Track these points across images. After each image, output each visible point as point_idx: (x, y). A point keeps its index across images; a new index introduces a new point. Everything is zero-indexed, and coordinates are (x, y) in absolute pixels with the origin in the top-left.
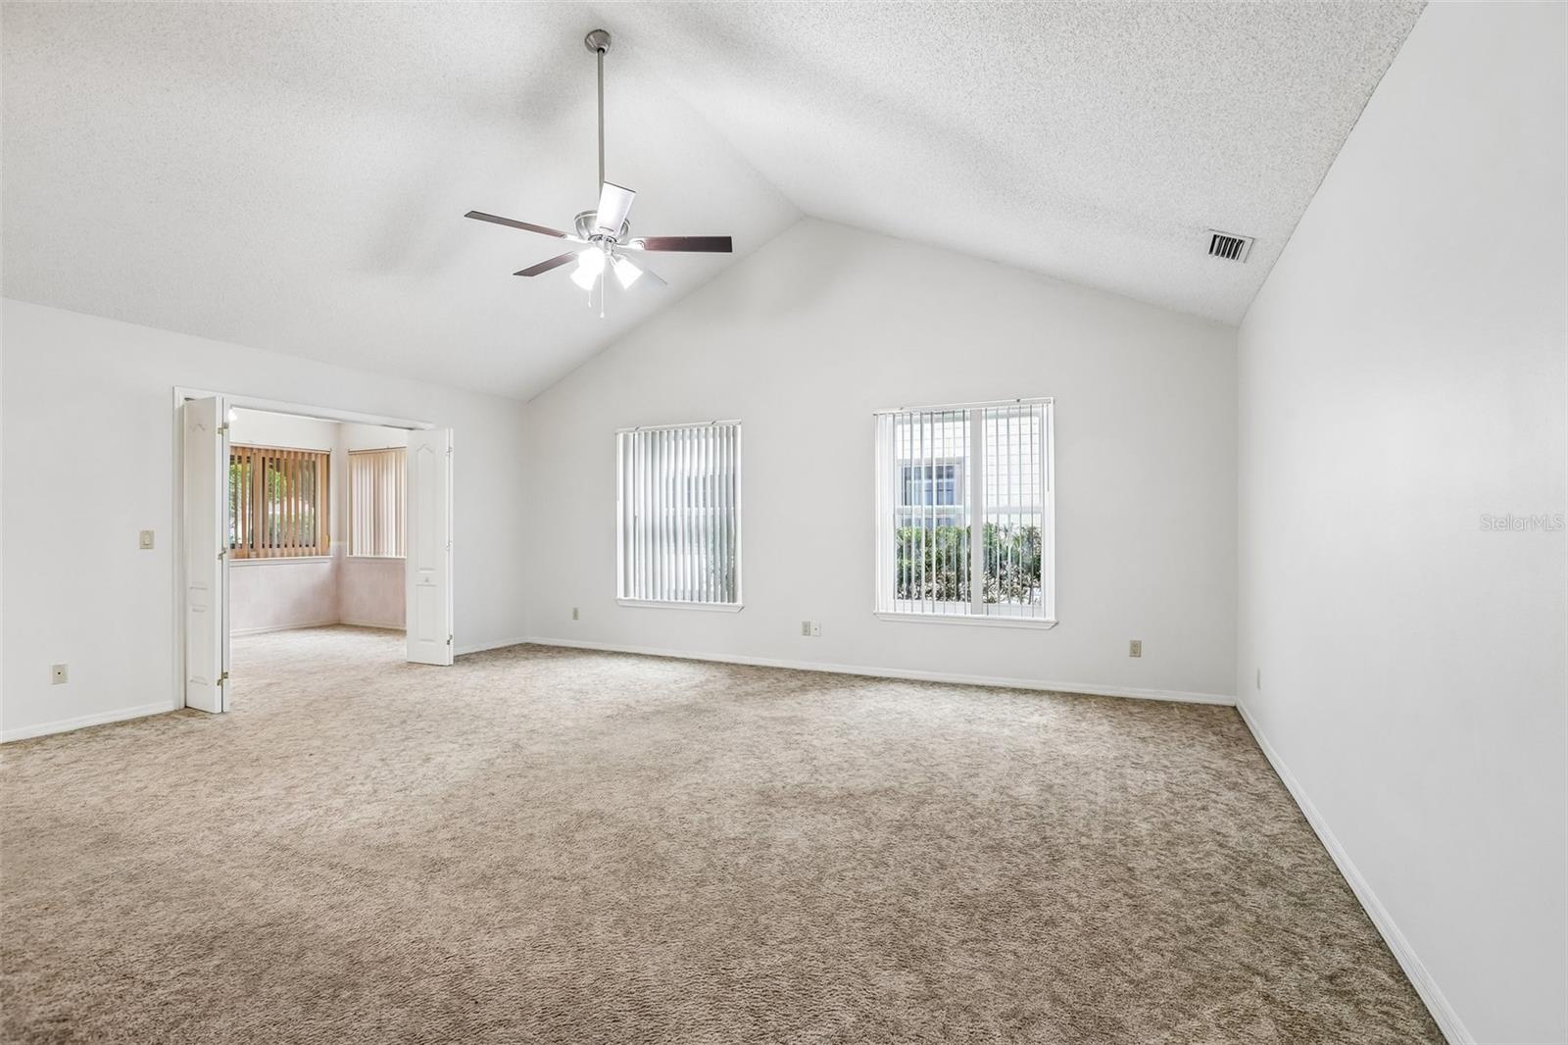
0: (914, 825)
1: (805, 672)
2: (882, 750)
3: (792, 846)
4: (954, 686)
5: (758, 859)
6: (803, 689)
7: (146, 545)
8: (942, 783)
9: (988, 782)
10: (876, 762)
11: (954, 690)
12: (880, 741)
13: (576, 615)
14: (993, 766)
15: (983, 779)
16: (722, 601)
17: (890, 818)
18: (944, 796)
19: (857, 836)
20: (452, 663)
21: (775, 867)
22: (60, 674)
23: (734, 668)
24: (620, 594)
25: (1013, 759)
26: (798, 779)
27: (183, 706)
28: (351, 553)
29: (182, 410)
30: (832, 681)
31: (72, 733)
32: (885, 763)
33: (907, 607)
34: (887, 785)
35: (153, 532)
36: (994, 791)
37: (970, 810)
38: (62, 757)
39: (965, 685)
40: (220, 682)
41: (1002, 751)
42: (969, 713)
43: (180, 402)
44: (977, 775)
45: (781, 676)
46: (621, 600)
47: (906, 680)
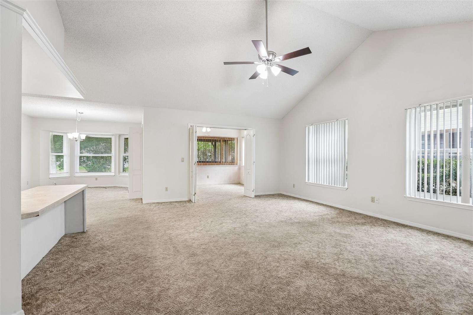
0: (362, 301)
1: (370, 217)
2: (378, 259)
3: (297, 289)
4: (448, 237)
5: (280, 289)
6: (364, 224)
7: (183, 161)
8: (397, 285)
9: (428, 293)
10: (370, 264)
11: (447, 239)
12: (381, 254)
13: (294, 187)
14: (438, 286)
15: (425, 291)
16: (339, 186)
17: (353, 293)
18: (393, 292)
19: (329, 295)
20: (254, 197)
21: (282, 294)
22: (167, 189)
23: (342, 211)
24: (307, 181)
25: (457, 286)
26: (327, 261)
27: (189, 200)
28: (242, 164)
29: (190, 129)
30: (380, 223)
31: (167, 202)
32: (374, 265)
33: (421, 195)
34: (366, 276)
35: (184, 158)
36: (428, 300)
37: (402, 305)
38: (161, 207)
39: (456, 238)
40: (194, 195)
41: (453, 279)
42: (447, 253)
43: (189, 127)
44: (423, 287)
45: (358, 217)
46: (307, 182)
47: (420, 229)
